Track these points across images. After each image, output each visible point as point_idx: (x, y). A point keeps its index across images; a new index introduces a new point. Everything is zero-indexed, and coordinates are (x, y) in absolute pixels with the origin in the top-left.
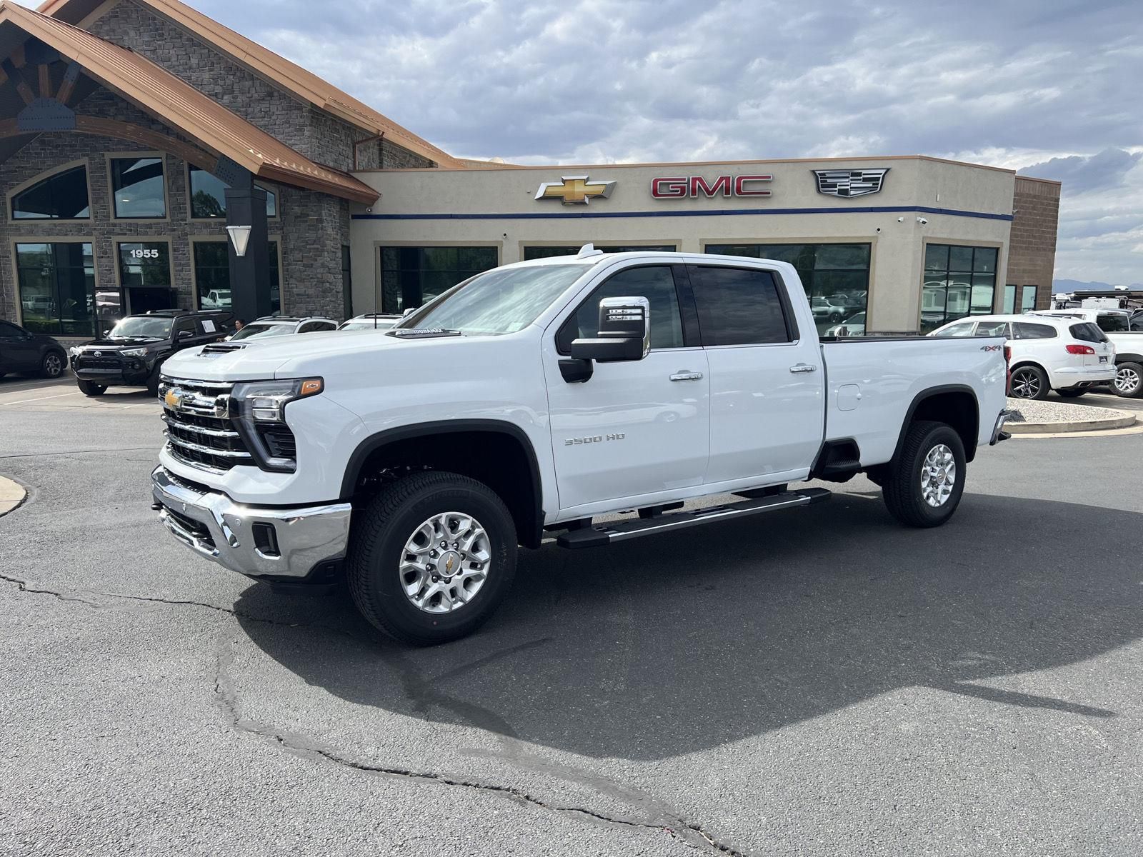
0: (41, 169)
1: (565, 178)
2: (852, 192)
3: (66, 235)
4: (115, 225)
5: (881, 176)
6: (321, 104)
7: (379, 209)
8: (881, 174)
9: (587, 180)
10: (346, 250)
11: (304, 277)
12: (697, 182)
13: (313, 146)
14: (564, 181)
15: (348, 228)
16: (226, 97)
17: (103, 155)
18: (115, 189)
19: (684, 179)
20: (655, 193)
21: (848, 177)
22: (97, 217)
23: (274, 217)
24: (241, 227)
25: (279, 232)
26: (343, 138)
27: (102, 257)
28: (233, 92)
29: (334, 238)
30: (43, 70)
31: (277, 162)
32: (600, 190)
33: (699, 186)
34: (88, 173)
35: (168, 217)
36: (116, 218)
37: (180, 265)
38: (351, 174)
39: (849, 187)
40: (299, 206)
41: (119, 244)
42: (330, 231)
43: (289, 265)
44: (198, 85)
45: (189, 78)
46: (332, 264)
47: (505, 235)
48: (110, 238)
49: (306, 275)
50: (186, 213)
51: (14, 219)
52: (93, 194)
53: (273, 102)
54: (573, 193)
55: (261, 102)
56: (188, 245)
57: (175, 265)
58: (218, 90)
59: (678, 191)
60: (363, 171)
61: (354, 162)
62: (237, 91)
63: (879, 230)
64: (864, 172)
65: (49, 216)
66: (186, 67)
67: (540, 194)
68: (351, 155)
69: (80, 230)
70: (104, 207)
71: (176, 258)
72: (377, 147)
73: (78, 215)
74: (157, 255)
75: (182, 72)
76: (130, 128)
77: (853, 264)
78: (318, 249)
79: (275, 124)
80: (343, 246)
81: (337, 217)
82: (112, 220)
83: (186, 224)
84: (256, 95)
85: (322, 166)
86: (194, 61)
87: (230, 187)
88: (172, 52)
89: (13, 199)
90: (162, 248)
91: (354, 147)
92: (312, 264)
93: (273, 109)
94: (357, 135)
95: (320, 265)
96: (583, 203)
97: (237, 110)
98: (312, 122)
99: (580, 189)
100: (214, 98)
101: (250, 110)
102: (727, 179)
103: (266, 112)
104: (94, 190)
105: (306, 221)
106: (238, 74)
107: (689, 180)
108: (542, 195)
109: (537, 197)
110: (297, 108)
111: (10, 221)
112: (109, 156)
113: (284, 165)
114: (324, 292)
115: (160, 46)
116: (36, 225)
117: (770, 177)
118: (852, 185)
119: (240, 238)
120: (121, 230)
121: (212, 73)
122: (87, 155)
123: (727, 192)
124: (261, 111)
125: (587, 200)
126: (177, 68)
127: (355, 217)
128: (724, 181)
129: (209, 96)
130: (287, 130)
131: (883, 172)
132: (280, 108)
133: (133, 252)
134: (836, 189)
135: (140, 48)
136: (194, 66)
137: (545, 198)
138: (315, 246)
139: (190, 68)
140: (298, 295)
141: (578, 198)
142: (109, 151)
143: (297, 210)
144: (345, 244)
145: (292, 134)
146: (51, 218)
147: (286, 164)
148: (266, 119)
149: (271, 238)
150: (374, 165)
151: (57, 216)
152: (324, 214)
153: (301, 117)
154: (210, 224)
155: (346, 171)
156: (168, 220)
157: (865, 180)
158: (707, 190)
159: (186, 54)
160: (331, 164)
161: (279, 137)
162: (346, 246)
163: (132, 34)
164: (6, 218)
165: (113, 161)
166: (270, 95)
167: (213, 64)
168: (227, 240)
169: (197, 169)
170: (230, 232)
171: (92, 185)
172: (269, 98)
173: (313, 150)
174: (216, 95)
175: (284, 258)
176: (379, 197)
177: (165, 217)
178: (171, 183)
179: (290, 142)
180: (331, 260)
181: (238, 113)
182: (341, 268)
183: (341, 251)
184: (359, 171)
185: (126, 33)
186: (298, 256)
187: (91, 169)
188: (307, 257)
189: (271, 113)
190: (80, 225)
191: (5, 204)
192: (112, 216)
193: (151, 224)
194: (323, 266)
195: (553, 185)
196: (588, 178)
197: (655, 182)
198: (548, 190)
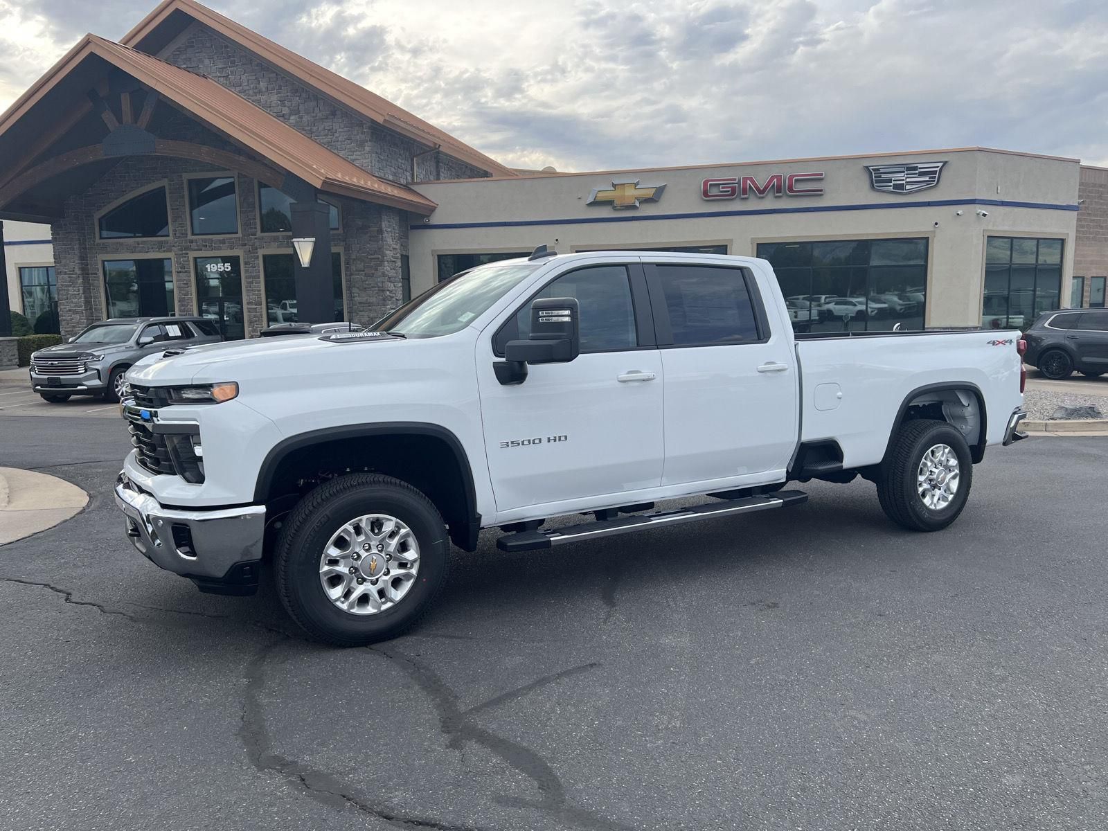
0: (125, 191)
1: (615, 182)
2: (908, 187)
3: (147, 252)
4: (192, 241)
5: (938, 169)
6: (380, 120)
7: (436, 219)
8: (937, 167)
10: (405, 259)
11: (366, 286)
12: (748, 181)
13: (373, 161)
14: (614, 186)
15: (407, 237)
16: (292, 117)
17: (181, 176)
18: (191, 210)
19: (735, 180)
20: (705, 193)
21: (904, 172)
22: (175, 234)
23: (338, 229)
24: (306, 239)
25: (342, 243)
26: (402, 152)
27: (180, 272)
28: (298, 112)
29: (393, 248)
30: (126, 99)
31: (339, 176)
32: (650, 193)
33: (750, 186)
34: (167, 193)
35: (240, 231)
36: (193, 234)
37: (250, 277)
38: (412, 187)
39: (904, 182)
40: (360, 219)
41: (195, 259)
42: (390, 241)
43: (351, 275)
44: (267, 107)
45: (259, 101)
46: (392, 273)
47: (557, 240)
48: (188, 254)
49: (368, 285)
50: (256, 228)
51: (101, 238)
52: (173, 213)
53: (335, 120)
54: (623, 197)
55: (325, 120)
56: (258, 257)
57: (246, 278)
58: (286, 110)
59: (729, 191)
60: (421, 183)
61: (413, 175)
62: (302, 111)
63: (936, 224)
64: (920, 166)
65: (132, 235)
66: (256, 91)
67: (591, 200)
68: (409, 169)
69: (160, 246)
70: (182, 225)
71: (247, 271)
72: (434, 160)
73: (159, 234)
74: (230, 268)
75: (252, 96)
76: (205, 149)
77: (910, 260)
78: (379, 258)
79: (338, 141)
80: (402, 255)
81: (396, 228)
82: (189, 237)
83: (256, 238)
84: (319, 115)
85: (382, 179)
86: (263, 85)
87: (294, 201)
88: (243, 77)
89: (100, 220)
90: (234, 261)
91: (412, 160)
92: (373, 274)
93: (336, 126)
94: (415, 148)
95: (380, 274)
97: (303, 130)
98: (372, 137)
99: (630, 193)
100: (281, 119)
101: (315, 129)
102: (779, 178)
103: (329, 130)
104: (172, 209)
105: (367, 233)
106: (304, 95)
107: (739, 180)
108: (593, 200)
109: (587, 203)
110: (358, 125)
111: (98, 241)
112: (186, 177)
113: (346, 180)
114: (384, 300)
115: (232, 72)
116: (121, 244)
117: (822, 174)
118: (908, 180)
119: (305, 250)
120: (197, 246)
121: (279, 95)
122: (167, 177)
123: (779, 190)
124: (325, 129)
125: (637, 204)
126: (247, 92)
127: (414, 227)
128: (775, 180)
129: (278, 117)
130: (349, 146)
131: (940, 165)
132: (342, 126)
133: (208, 266)
134: (892, 184)
135: (214, 75)
136: (264, 89)
137: (595, 204)
138: (376, 256)
139: (260, 92)
140: (360, 303)
141: (628, 202)
142: (186, 172)
143: (359, 222)
144: (404, 253)
145: (353, 150)
146: (134, 237)
147: (347, 178)
148: (329, 137)
149: (334, 250)
150: (432, 178)
151: (140, 235)
152: (384, 226)
153: (362, 134)
154: (278, 237)
155: (405, 183)
156: (240, 235)
157: (922, 174)
158: (757, 188)
159: (256, 79)
160: (391, 178)
162: (406, 256)
163: (207, 62)
164: (95, 237)
165: (190, 181)
166: (334, 113)
167: (280, 87)
168: (292, 253)
169: (266, 186)
170: (296, 244)
171: (171, 205)
172: (332, 117)
173: (373, 164)
174: (283, 116)
175: (347, 269)
176: (436, 207)
177: (237, 233)
178: (242, 198)
179: (352, 157)
180: (391, 269)
181: (303, 132)
182: (400, 277)
183: (400, 260)
184: (417, 184)
185: (201, 61)
186: (361, 266)
187: (170, 189)
188: (368, 267)
189: (334, 131)
190: (161, 242)
191: (93, 224)
192: (189, 232)
193: (224, 240)
194: (384, 275)
195: (603, 190)
196: (638, 181)
197: (705, 183)
198: (598, 195)
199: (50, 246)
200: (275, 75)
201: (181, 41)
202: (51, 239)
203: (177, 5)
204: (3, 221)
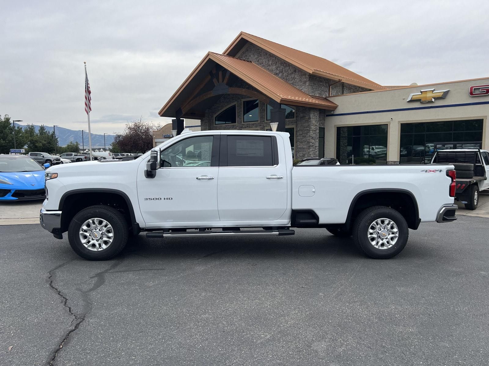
0: (224, 107)
1: (422, 91)
4: (243, 125)
6: (311, 72)
7: (337, 112)
9: (434, 90)
10: (322, 129)
11: (302, 141)
14: (421, 92)
15: (324, 120)
16: (280, 74)
17: (241, 100)
18: (244, 114)
20: (471, 93)
22: (238, 122)
24: (275, 123)
25: (295, 124)
26: (324, 84)
28: (282, 72)
29: (315, 125)
30: (220, 73)
31: (289, 97)
32: (441, 95)
34: (236, 106)
35: (259, 121)
36: (244, 122)
38: (328, 98)
40: (302, 113)
42: (314, 122)
43: (298, 136)
44: (271, 71)
45: (268, 69)
46: (314, 135)
47: (392, 119)
48: (242, 129)
49: (303, 140)
50: (264, 119)
51: (215, 124)
52: (238, 114)
53: (296, 74)
54: (426, 97)
55: (292, 74)
56: (265, 130)
58: (278, 72)
59: (485, 92)
60: (334, 96)
61: (329, 93)
62: (284, 71)
65: (224, 123)
66: (268, 65)
67: (409, 99)
68: (328, 90)
69: (233, 127)
70: (240, 119)
72: (341, 86)
75: (266, 67)
76: (244, 90)
79: (296, 82)
80: (320, 128)
81: (318, 116)
82: (243, 123)
83: (265, 123)
84: (290, 72)
85: (313, 97)
86: (270, 62)
87: (273, 108)
88: (264, 60)
89: (216, 118)
91: (329, 87)
92: (306, 136)
93: (296, 76)
94: (331, 82)
95: (308, 136)
96: (432, 102)
98: (309, 79)
99: (430, 95)
100: (276, 75)
101: (288, 78)
104: (238, 113)
105: (305, 119)
106: (285, 65)
108: (410, 100)
109: (407, 101)
110: (304, 75)
111: (214, 125)
112: (243, 100)
113: (292, 98)
114: (309, 147)
115: (260, 59)
116: (221, 126)
119: (274, 127)
121: (276, 66)
122: (236, 101)
124: (292, 78)
125: (433, 100)
126: (265, 66)
127: (327, 116)
130: (300, 84)
132: (298, 76)
135: (254, 61)
136: (270, 64)
137: (412, 101)
138: (307, 129)
140: (300, 148)
141: (428, 99)
142: (243, 99)
143: (301, 115)
144: (322, 127)
145: (302, 85)
146: (226, 123)
147: (293, 98)
148: (293, 81)
149: (292, 127)
150: (339, 94)
151: (231, 122)
152: (311, 116)
153: (305, 78)
155: (325, 97)
156: (259, 122)
159: (268, 60)
160: (318, 95)
161: (297, 87)
163: (252, 56)
165: (244, 102)
166: (295, 71)
167: (276, 63)
170: (271, 125)
171: (237, 111)
172: (295, 72)
173: (309, 90)
174: (277, 74)
175: (296, 134)
176: (337, 107)
177: (258, 121)
178: (261, 108)
179: (301, 88)
180: (314, 134)
181: (284, 80)
182: (318, 137)
183: (319, 130)
184: (331, 97)
185: (250, 56)
186: (301, 133)
187: (237, 105)
188: (304, 133)
189: (295, 78)
190: (233, 125)
191: (213, 119)
192: (242, 122)
193: (254, 124)
194: (310, 136)
195: (416, 94)
196: (434, 89)
197: (471, 88)
198: (413, 97)
199: (200, 127)
200: (275, 58)
201: (243, 50)
202: (200, 125)
203: (242, 36)
204: (184, 119)
